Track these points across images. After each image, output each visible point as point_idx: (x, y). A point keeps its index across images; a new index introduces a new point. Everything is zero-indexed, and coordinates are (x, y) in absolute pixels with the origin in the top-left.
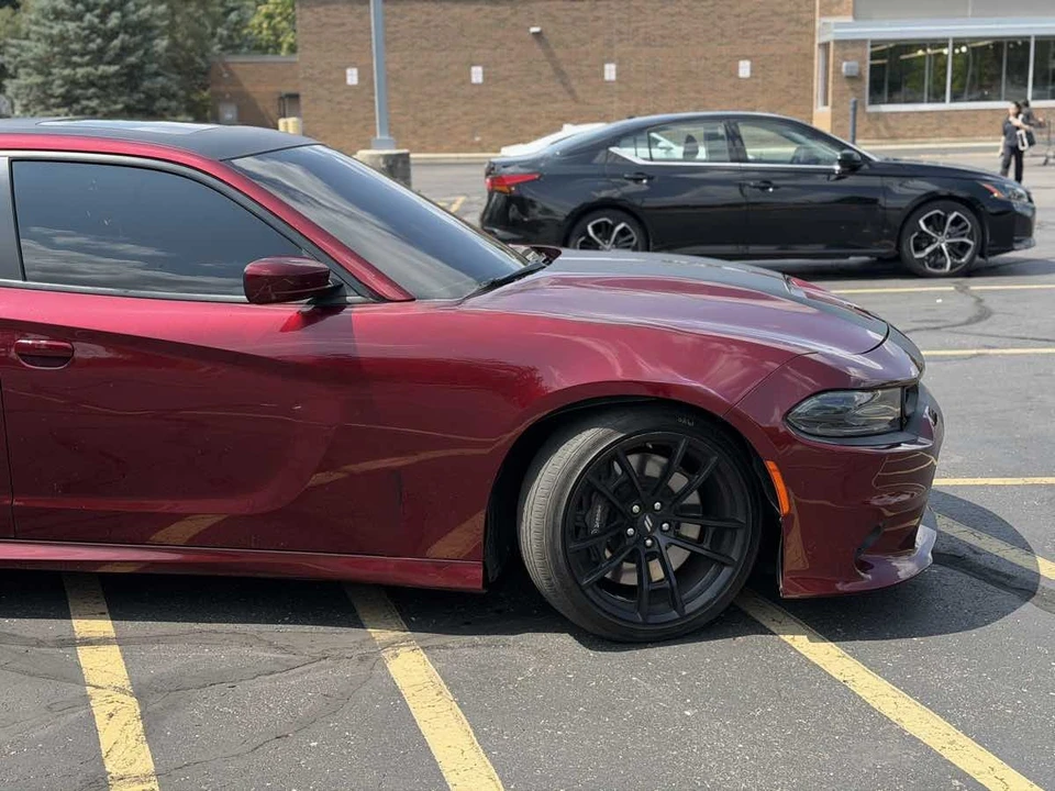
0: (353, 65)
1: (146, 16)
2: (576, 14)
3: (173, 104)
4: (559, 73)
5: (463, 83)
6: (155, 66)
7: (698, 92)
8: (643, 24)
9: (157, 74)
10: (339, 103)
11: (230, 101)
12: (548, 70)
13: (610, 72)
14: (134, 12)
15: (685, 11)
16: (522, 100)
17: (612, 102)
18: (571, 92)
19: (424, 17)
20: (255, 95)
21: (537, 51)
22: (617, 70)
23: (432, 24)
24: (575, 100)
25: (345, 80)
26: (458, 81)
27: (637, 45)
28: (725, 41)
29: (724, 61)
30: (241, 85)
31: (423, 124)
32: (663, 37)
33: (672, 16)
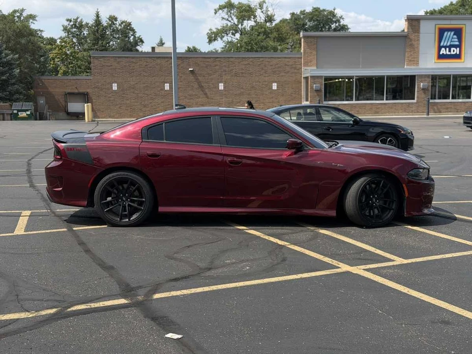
0: (115, 82)
1: (10, 59)
2: (207, 63)
3: (21, 97)
4: (201, 87)
5: (162, 90)
6: (13, 81)
7: (256, 95)
8: (234, 68)
9: (14, 84)
10: (109, 97)
11: (42, 95)
12: (196, 86)
13: (221, 86)
14: (5, 58)
15: (251, 63)
16: (186, 97)
17: (222, 99)
18: (206, 94)
19: (145, 63)
20: (54, 93)
21: (191, 78)
22: (224, 85)
23: (148, 66)
24: (208, 97)
25: (112, 88)
26: (159, 89)
27: (232, 76)
28: (266, 75)
29: (266, 83)
30: (48, 89)
31: (145, 106)
32: (242, 73)
33: (246, 65)
